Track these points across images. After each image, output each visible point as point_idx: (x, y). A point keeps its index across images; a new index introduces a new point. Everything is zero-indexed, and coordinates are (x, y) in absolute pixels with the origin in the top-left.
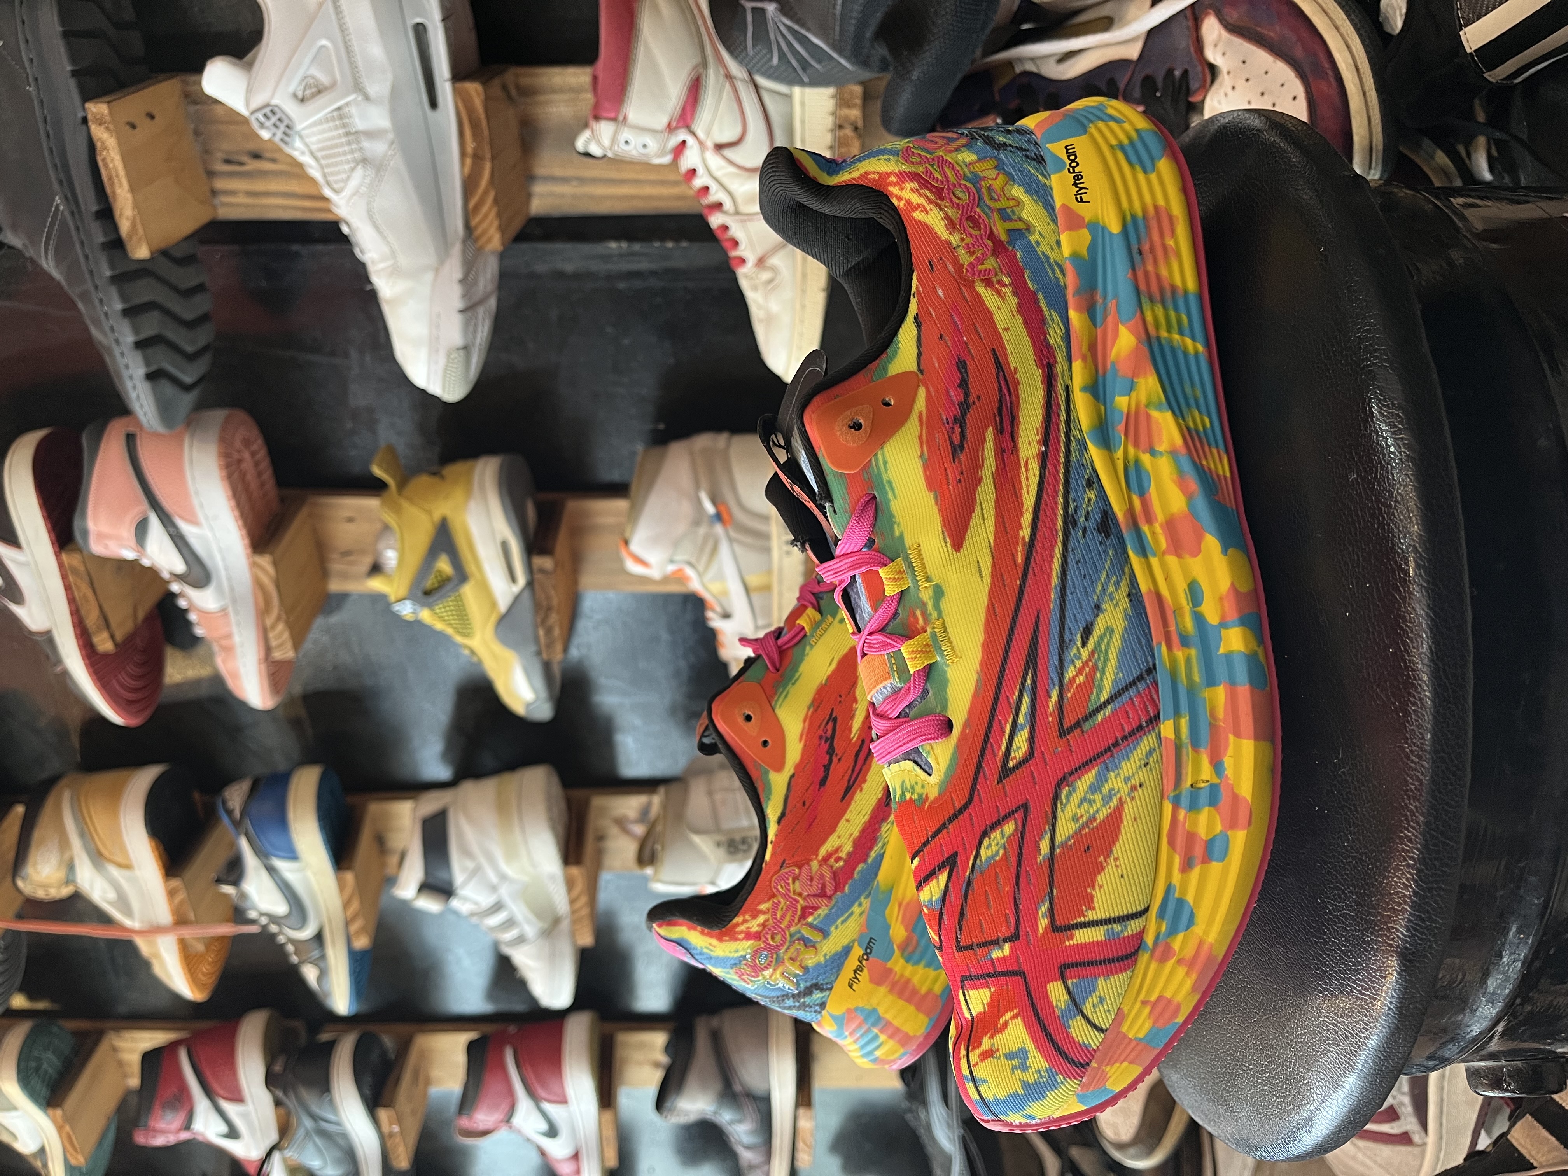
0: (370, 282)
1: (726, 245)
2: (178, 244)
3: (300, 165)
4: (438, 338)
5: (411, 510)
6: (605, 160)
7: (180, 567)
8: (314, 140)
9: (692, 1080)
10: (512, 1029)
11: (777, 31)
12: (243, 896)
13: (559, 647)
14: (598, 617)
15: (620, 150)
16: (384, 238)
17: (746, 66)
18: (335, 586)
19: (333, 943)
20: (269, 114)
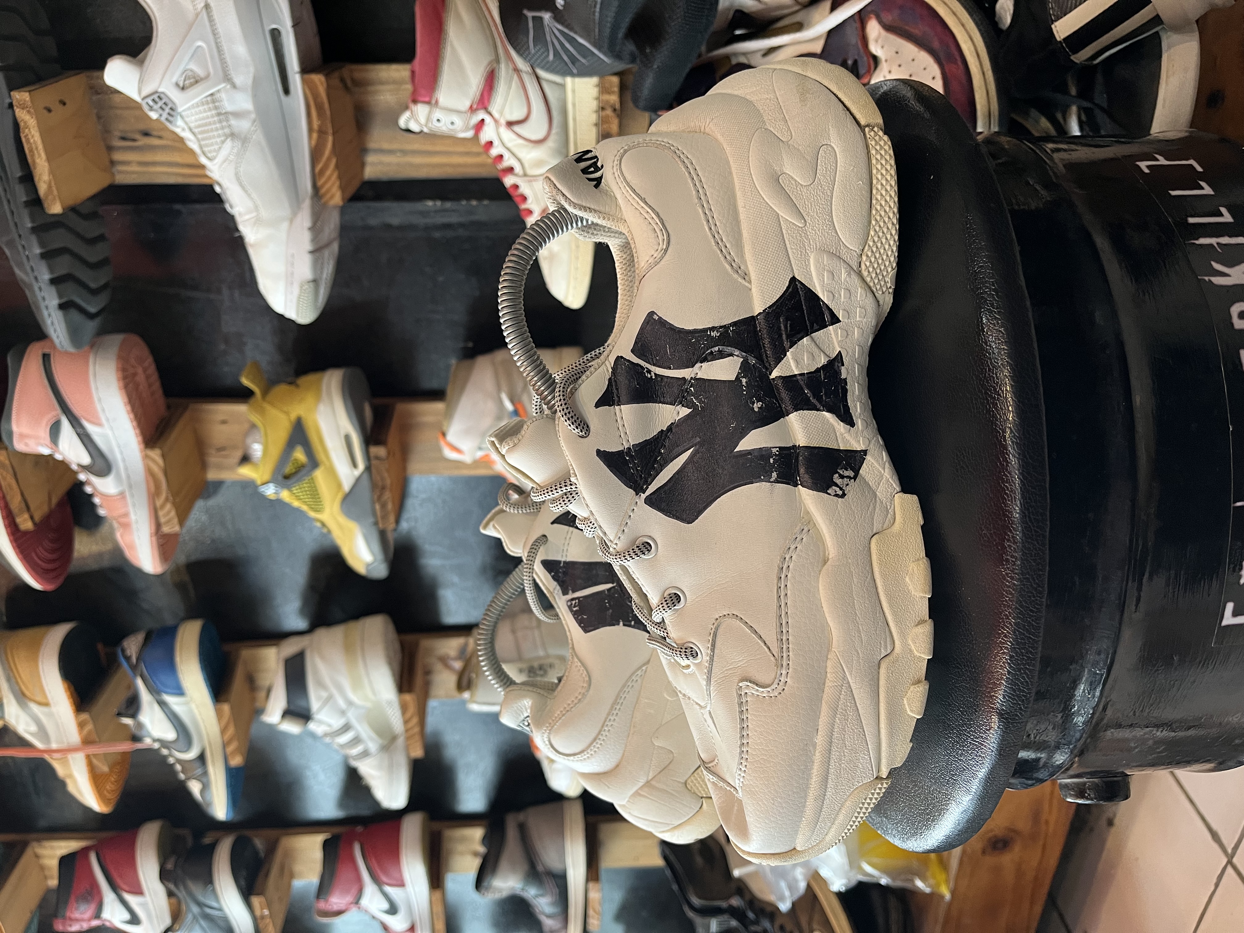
0: (237, 230)
1: (517, 200)
2: (83, 203)
3: (181, 140)
4: (292, 274)
5: (273, 412)
6: (421, 135)
7: (86, 460)
8: (193, 119)
9: (504, 863)
10: (359, 829)
11: (552, 33)
12: (140, 725)
13: (392, 518)
14: (423, 496)
15: (433, 127)
16: (249, 195)
17: (529, 61)
18: (212, 475)
19: (213, 761)
20: (157, 99)
